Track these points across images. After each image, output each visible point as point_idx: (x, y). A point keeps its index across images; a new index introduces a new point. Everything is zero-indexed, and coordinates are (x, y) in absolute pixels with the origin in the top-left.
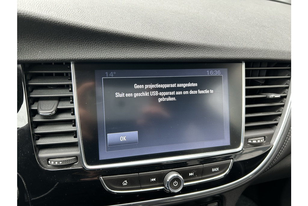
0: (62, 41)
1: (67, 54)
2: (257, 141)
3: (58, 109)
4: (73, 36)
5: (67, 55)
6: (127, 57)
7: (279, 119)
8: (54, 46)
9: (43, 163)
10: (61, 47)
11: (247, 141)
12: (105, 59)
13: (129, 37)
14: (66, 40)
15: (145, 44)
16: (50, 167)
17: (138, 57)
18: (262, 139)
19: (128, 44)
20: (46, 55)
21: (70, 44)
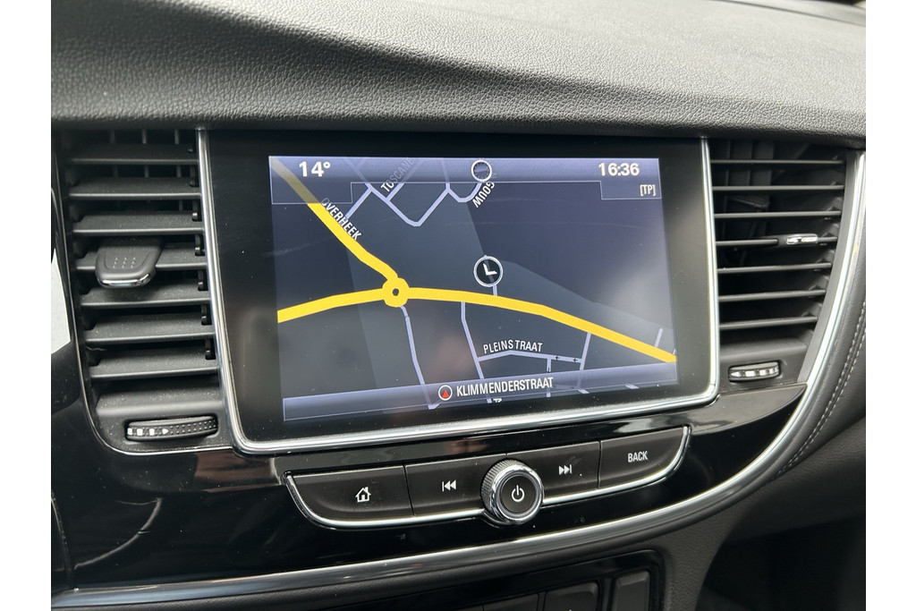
0: (171, 61)
1: (187, 102)
2: (757, 371)
3: (156, 269)
4: (204, 48)
5: (186, 105)
6: (364, 113)
7: (817, 309)
8: (148, 77)
9: (111, 435)
10: (170, 80)
11: (729, 373)
12: (297, 116)
13: (367, 51)
14: (182, 60)
15: (416, 74)
16: (131, 446)
17: (395, 114)
18: (773, 367)
19: (366, 75)
20: (124, 102)
21: (196, 71)
